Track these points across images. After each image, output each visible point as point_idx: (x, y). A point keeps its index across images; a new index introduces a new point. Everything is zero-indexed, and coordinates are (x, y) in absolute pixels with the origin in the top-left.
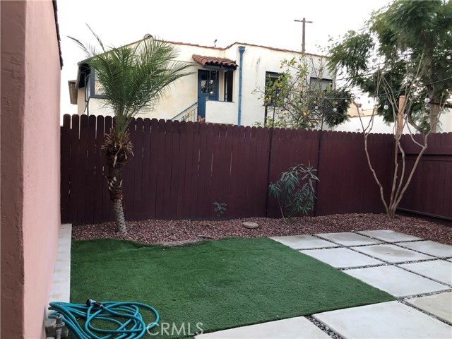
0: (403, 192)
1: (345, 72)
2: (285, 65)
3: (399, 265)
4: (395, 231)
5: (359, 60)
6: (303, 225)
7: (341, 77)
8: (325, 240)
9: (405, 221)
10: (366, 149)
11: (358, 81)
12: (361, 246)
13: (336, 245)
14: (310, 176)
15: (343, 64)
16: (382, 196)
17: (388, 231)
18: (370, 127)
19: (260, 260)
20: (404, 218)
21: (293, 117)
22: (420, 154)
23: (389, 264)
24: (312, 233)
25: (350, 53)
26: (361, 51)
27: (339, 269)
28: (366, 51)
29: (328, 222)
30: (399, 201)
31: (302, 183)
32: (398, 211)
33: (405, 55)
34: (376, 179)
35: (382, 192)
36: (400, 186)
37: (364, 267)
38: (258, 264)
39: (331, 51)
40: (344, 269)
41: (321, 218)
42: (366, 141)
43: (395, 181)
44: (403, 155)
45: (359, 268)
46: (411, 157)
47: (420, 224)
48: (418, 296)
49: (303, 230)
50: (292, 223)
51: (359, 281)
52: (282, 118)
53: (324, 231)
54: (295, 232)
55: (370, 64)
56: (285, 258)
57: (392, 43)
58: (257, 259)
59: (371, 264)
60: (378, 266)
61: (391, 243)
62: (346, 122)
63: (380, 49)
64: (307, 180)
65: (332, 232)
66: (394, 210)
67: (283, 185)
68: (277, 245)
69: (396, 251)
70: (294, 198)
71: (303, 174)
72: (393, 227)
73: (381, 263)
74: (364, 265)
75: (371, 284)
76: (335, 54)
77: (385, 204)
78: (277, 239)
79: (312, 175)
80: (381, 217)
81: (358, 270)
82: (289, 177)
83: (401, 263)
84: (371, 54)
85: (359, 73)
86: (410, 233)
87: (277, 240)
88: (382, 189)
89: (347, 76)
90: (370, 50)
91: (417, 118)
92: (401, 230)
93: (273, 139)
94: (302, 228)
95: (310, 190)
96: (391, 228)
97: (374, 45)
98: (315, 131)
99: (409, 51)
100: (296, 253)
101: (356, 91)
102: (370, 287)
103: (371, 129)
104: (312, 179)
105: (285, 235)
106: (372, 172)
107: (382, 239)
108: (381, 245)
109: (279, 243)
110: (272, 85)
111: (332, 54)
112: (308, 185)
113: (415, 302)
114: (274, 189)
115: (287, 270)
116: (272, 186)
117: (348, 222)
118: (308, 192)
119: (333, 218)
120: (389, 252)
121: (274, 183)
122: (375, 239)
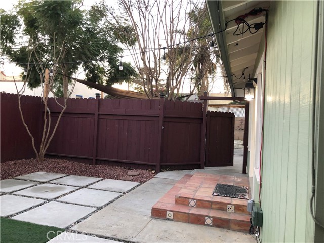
3: (57, 200)
4: (46, 171)
5: (7, 34)
9: (52, 162)
10: (20, 108)
12: (22, 189)
16: (34, 145)
17: (41, 173)
18: (23, 90)
20: (50, 160)
22: (62, 113)
23: (50, 200)
26: (10, 27)
27: (8, 217)
28: (14, 28)
30: (47, 147)
32: (47, 156)
33: (44, 39)
34: (29, 132)
35: (33, 142)
36: (47, 136)
37: (30, 209)
40: (11, 216)
42: (19, 101)
43: (44, 133)
44: (49, 113)
45: (26, 211)
46: (55, 114)
47: (63, 163)
48: (78, 222)
55: (17, 39)
57: (36, 28)
59: (35, 205)
60: (41, 204)
61: (46, 182)
63: (25, 30)
66: (43, 155)
69: (51, 188)
72: (44, 168)
73: (42, 201)
74: (29, 207)
75: (40, 223)
77: (36, 151)
80: (31, 162)
83: (58, 198)
84: (18, 32)
85: (8, 45)
86: (58, 172)
88: (33, 139)
90: (18, 29)
91: (55, 87)
92: (50, 170)
96: (42, 169)
99: (47, 37)
101: (5, 59)
103: (24, 92)
106: (25, 126)
107: (38, 180)
108: (39, 186)
113: (78, 228)
120: (47, 190)
122: (32, 181)
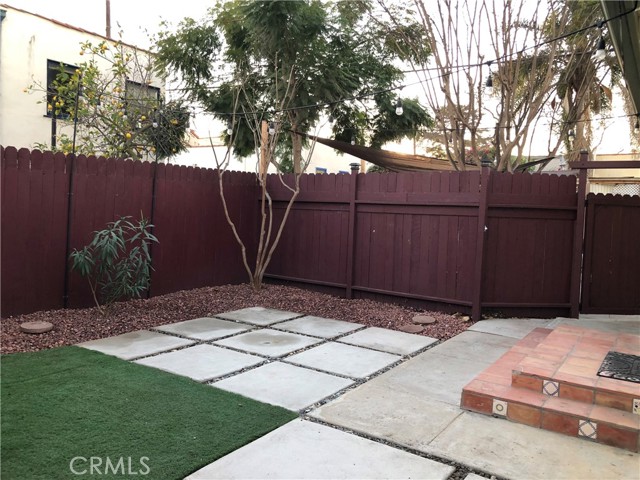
0: (271, 252)
1: (180, 78)
2: (88, 50)
3: (286, 359)
4: (266, 307)
5: (199, 63)
6: (132, 314)
7: (174, 85)
8: (172, 335)
9: (275, 291)
10: (222, 193)
11: (201, 94)
12: (228, 337)
13: (192, 342)
14: (143, 235)
15: (177, 66)
16: (245, 260)
17: (258, 309)
18: (226, 161)
19: (65, 393)
20: (272, 288)
21: (106, 139)
22: (292, 201)
23: (273, 359)
24: (149, 327)
25: (187, 50)
26: (203, 49)
27: (206, 382)
28: (210, 52)
29: (171, 305)
30: (266, 264)
31: (130, 246)
32: (267, 279)
33: (259, 65)
34: (237, 236)
35: (244, 254)
36: (267, 244)
37: (240, 371)
38: (62, 401)
39: (159, 44)
40: (212, 381)
41: (158, 300)
42: (221, 181)
43: (262, 238)
44: (270, 203)
45: (234, 373)
46: (279, 204)
47: (295, 293)
48: (322, 403)
49: (134, 323)
50: (114, 313)
51: (239, 397)
52: (87, 139)
53: (167, 321)
54: (121, 329)
55: (215, 71)
56: (114, 380)
57: (246, 46)
58: (61, 391)
59: (249, 365)
60: (258, 365)
61: (266, 327)
62: (182, 152)
63: (227, 53)
64: (138, 243)
65: (179, 320)
66: (261, 278)
67: (97, 253)
68: (93, 357)
69: (274, 337)
70: (116, 272)
71: (133, 233)
72: (262, 302)
73: (261, 360)
74: (240, 368)
75: (258, 398)
76: (165, 50)
77: (249, 270)
78: (91, 346)
79: (148, 235)
80: (242, 289)
81: (233, 378)
82: (108, 238)
83: (286, 356)
84: (217, 57)
85: (201, 83)
86: (285, 309)
87: (91, 348)
88: (244, 250)
89: (183, 85)
90: (216, 51)
91: (278, 153)
92: (272, 305)
93: (75, 174)
94: (131, 320)
95: (144, 258)
96: (260, 303)
97: (220, 45)
98: (146, 162)
99: (264, 62)
100: (130, 367)
101: (196, 108)
102: (258, 403)
103: (227, 164)
104: (147, 240)
105: (104, 335)
106: (231, 226)
107: (253, 322)
108: (254, 332)
109: (96, 353)
110: (67, 82)
111: (160, 48)
112: (141, 250)
113: (321, 414)
114: (81, 260)
115: (121, 402)
116: (77, 255)
117: (200, 302)
118: (141, 262)
119: (178, 297)
120: (268, 340)
121: (80, 248)
122: (243, 323)
